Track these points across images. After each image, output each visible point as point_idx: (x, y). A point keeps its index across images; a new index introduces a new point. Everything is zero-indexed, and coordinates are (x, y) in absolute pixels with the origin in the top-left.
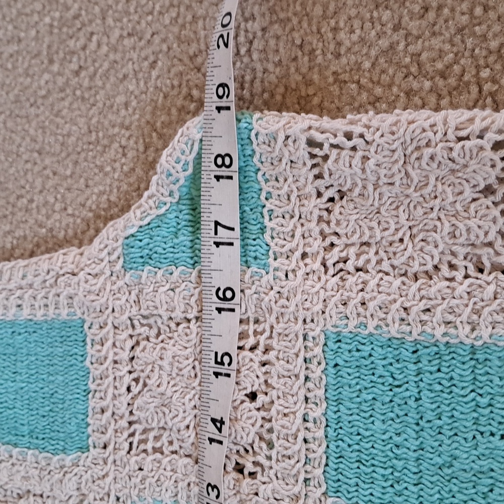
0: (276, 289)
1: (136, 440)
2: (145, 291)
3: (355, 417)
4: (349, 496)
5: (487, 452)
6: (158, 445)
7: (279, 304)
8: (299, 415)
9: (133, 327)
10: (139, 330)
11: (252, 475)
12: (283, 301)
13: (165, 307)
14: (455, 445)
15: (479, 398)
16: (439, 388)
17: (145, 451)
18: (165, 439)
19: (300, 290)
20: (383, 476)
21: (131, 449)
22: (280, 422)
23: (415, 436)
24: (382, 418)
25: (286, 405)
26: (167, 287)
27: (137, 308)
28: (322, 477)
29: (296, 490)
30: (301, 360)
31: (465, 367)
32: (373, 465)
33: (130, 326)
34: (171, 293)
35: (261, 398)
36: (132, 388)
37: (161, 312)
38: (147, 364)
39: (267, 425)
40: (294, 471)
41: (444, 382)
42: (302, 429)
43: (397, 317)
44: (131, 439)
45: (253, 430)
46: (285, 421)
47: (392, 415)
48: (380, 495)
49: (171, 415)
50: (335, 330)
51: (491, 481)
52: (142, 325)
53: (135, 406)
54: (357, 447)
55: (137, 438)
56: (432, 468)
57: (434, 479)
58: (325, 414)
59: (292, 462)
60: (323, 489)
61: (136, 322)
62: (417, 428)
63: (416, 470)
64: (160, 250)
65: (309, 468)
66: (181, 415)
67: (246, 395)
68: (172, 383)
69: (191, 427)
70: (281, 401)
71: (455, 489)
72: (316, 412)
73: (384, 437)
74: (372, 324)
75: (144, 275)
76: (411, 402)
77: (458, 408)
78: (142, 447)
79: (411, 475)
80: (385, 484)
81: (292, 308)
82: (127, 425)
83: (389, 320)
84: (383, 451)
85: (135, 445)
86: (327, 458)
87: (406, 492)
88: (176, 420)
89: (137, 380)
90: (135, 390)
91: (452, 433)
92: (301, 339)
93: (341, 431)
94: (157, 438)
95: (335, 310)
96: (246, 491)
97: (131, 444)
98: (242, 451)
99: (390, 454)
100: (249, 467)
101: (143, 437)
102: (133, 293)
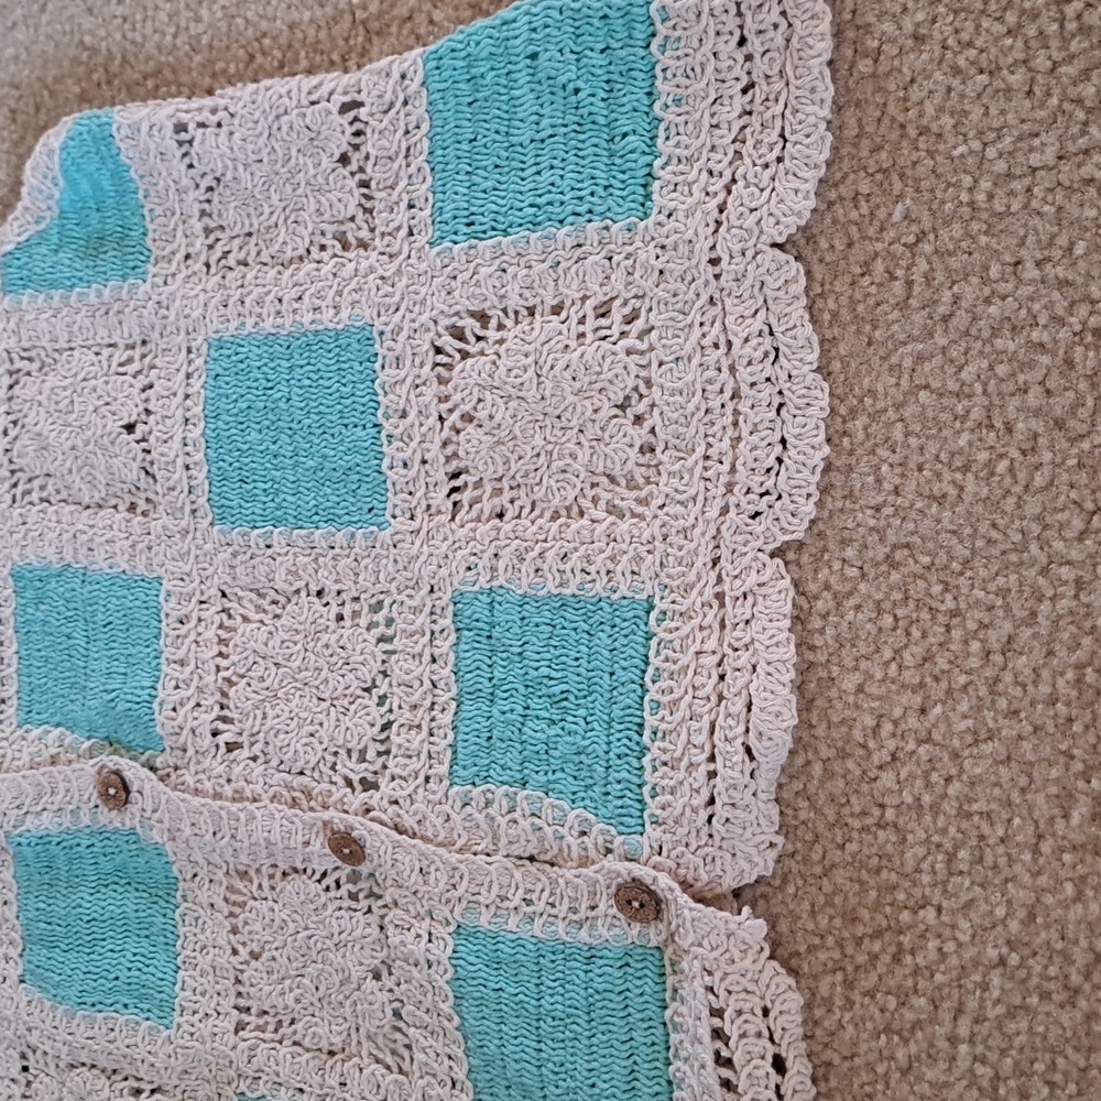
0: (155, 298)
1: (19, 491)
2: (26, 318)
3: (233, 431)
4: (233, 520)
5: (351, 445)
6: (44, 494)
7: (159, 316)
8: (178, 439)
9: (11, 360)
10: (19, 364)
11: (144, 514)
12: (164, 312)
13: (48, 337)
14: (323, 444)
15: (342, 389)
16: (307, 382)
17: (31, 503)
18: (50, 488)
19: (179, 295)
20: (265, 490)
21: (14, 501)
22: (160, 450)
23: (288, 441)
24: (258, 427)
25: (165, 430)
26: (50, 313)
27: (17, 339)
28: (207, 505)
29: (184, 523)
30: (182, 375)
31: (331, 355)
32: (254, 481)
33: (7, 359)
34: (53, 320)
35: (140, 428)
36: (10, 432)
37: (44, 343)
38: (25, 401)
39: (149, 458)
40: (179, 504)
41: (312, 375)
42: (180, 453)
43: (273, 311)
44: (14, 491)
45: (135, 466)
46: (164, 449)
47: (267, 423)
48: (261, 512)
49: (51, 459)
50: (217, 336)
51: (357, 477)
52: (22, 358)
53: (15, 453)
54: (237, 464)
55: (20, 488)
56: (307, 473)
57: (309, 485)
58: (203, 435)
59: (176, 493)
60: (210, 518)
61: (14, 356)
62: (290, 432)
63: (294, 479)
64: (39, 271)
65: (193, 497)
66: (60, 457)
67: (123, 427)
68: (50, 420)
69: (74, 471)
70: (160, 427)
71: (329, 491)
72: (195, 433)
73: (261, 448)
74: (250, 322)
75: (25, 299)
76: (282, 405)
77: (324, 401)
78: (27, 499)
79: (289, 485)
80: (265, 499)
81: (172, 318)
82: (8, 474)
83: (265, 316)
84: (263, 464)
85: (18, 497)
86: (210, 484)
87: (285, 504)
88: (56, 463)
89: (15, 423)
90: (13, 433)
91: (321, 431)
92: (184, 351)
93: (221, 451)
94: (42, 488)
95: (216, 314)
96: (139, 532)
97: (14, 496)
98: (133, 489)
99: (268, 465)
100: (142, 505)
101: (28, 486)
102: (12, 320)
